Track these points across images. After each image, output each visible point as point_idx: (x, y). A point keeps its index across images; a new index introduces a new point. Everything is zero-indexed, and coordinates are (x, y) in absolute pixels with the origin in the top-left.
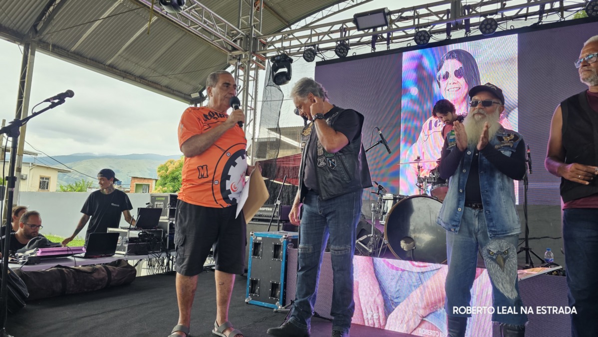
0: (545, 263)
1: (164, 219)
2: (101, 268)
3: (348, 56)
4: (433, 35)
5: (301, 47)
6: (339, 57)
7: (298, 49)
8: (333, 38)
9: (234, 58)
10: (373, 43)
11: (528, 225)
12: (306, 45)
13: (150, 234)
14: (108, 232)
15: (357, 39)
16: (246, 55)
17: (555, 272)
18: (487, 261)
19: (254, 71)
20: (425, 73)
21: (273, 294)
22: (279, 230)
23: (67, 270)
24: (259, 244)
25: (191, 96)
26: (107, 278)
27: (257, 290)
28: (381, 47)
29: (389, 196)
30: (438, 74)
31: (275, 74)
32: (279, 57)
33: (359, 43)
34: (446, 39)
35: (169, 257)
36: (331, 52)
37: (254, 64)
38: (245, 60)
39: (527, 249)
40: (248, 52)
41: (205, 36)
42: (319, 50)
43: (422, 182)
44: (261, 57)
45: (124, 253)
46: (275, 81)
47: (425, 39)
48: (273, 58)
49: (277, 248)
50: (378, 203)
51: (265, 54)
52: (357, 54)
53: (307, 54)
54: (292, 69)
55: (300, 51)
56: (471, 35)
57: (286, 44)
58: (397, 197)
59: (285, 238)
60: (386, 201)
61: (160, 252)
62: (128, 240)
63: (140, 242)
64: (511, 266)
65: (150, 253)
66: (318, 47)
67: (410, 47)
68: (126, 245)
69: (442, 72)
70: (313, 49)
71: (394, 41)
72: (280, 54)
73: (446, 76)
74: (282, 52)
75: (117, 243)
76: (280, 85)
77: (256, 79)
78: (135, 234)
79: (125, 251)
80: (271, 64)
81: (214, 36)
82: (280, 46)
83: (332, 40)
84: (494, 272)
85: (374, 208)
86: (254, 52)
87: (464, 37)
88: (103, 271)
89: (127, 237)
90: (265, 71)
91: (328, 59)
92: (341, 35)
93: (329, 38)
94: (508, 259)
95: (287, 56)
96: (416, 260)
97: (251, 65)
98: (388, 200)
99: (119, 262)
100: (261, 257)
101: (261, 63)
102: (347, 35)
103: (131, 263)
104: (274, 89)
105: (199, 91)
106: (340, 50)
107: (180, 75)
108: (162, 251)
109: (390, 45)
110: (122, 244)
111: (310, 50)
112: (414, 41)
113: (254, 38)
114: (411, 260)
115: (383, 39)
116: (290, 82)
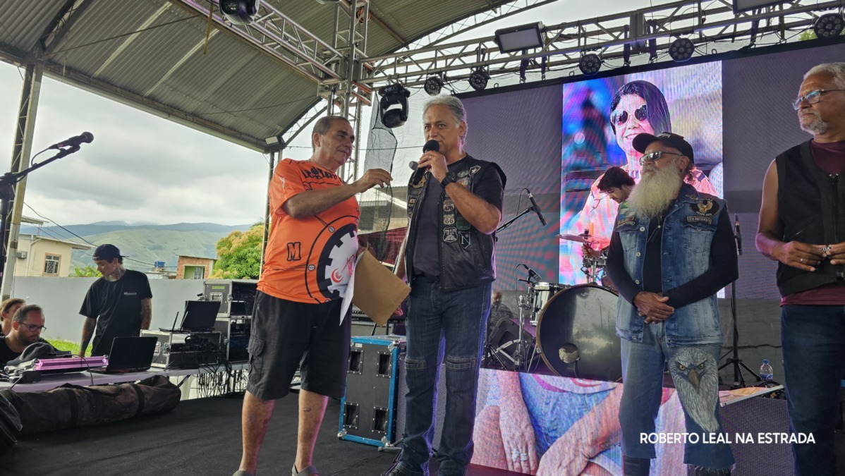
0: (761, 381)
1: (222, 317)
2: (129, 388)
3: (486, 88)
4: (606, 61)
5: (422, 75)
6: (474, 90)
7: (418, 77)
8: (467, 62)
9: (326, 88)
10: (522, 70)
11: (738, 328)
12: (429, 72)
13: (202, 339)
14: (141, 336)
15: (500, 65)
16: (344, 85)
17: (774, 394)
18: (676, 378)
19: (355, 108)
20: (594, 113)
21: (378, 426)
22: (387, 334)
23: (80, 390)
24: (358, 353)
25: (265, 141)
26: (138, 403)
27: (355, 420)
28: (533, 76)
29: (544, 285)
30: (613, 115)
31: (384, 111)
32: (390, 89)
33: (502, 71)
34: (624, 67)
35: (229, 372)
36: (464, 82)
37: (356, 98)
38: (343, 92)
39: (735, 361)
40: (347, 81)
41: (285, 58)
42: (446, 79)
43: (590, 266)
44: (365, 88)
45: (164, 366)
46: (384, 122)
47: (593, 66)
48: (382, 90)
49: (384, 359)
50: (529, 295)
51: (370, 84)
52: (500, 86)
53: (430, 85)
54: (409, 105)
55: (420, 80)
56: (658, 61)
57: (401, 70)
58: (555, 286)
59: (395, 345)
60: (540, 292)
61: (216, 365)
62: (170, 347)
63: (188, 350)
64: (708, 385)
65: (202, 367)
66: (445, 76)
67: (573, 76)
68: (167, 355)
69: (619, 111)
70: (439, 77)
71: (550, 68)
72: (392, 84)
73: (624, 118)
74: (395, 81)
75: (153, 352)
76: (392, 127)
77: (358, 119)
78: (180, 339)
79: (164, 363)
80: (380, 98)
81: (299, 57)
82: (393, 74)
83: (465, 66)
84: (685, 394)
85: (523, 301)
86: (355, 81)
87: (649, 64)
88: (132, 392)
89: (169, 343)
90: (371, 107)
91: (459, 92)
92: (478, 58)
93: (461, 63)
94: (705, 375)
95: (402, 87)
96: (580, 377)
97: (351, 98)
98: (542, 290)
99: (157, 378)
100: (361, 371)
101: (365, 96)
102: (486, 59)
103: (174, 380)
104: (384, 132)
105: (277, 134)
106: (475, 79)
107: (249, 112)
108: (219, 364)
109: (546, 73)
110: (161, 352)
111: (435, 79)
112: (578, 68)
113: (355, 61)
114: (575, 377)
115: (536, 65)
116: (406, 122)
